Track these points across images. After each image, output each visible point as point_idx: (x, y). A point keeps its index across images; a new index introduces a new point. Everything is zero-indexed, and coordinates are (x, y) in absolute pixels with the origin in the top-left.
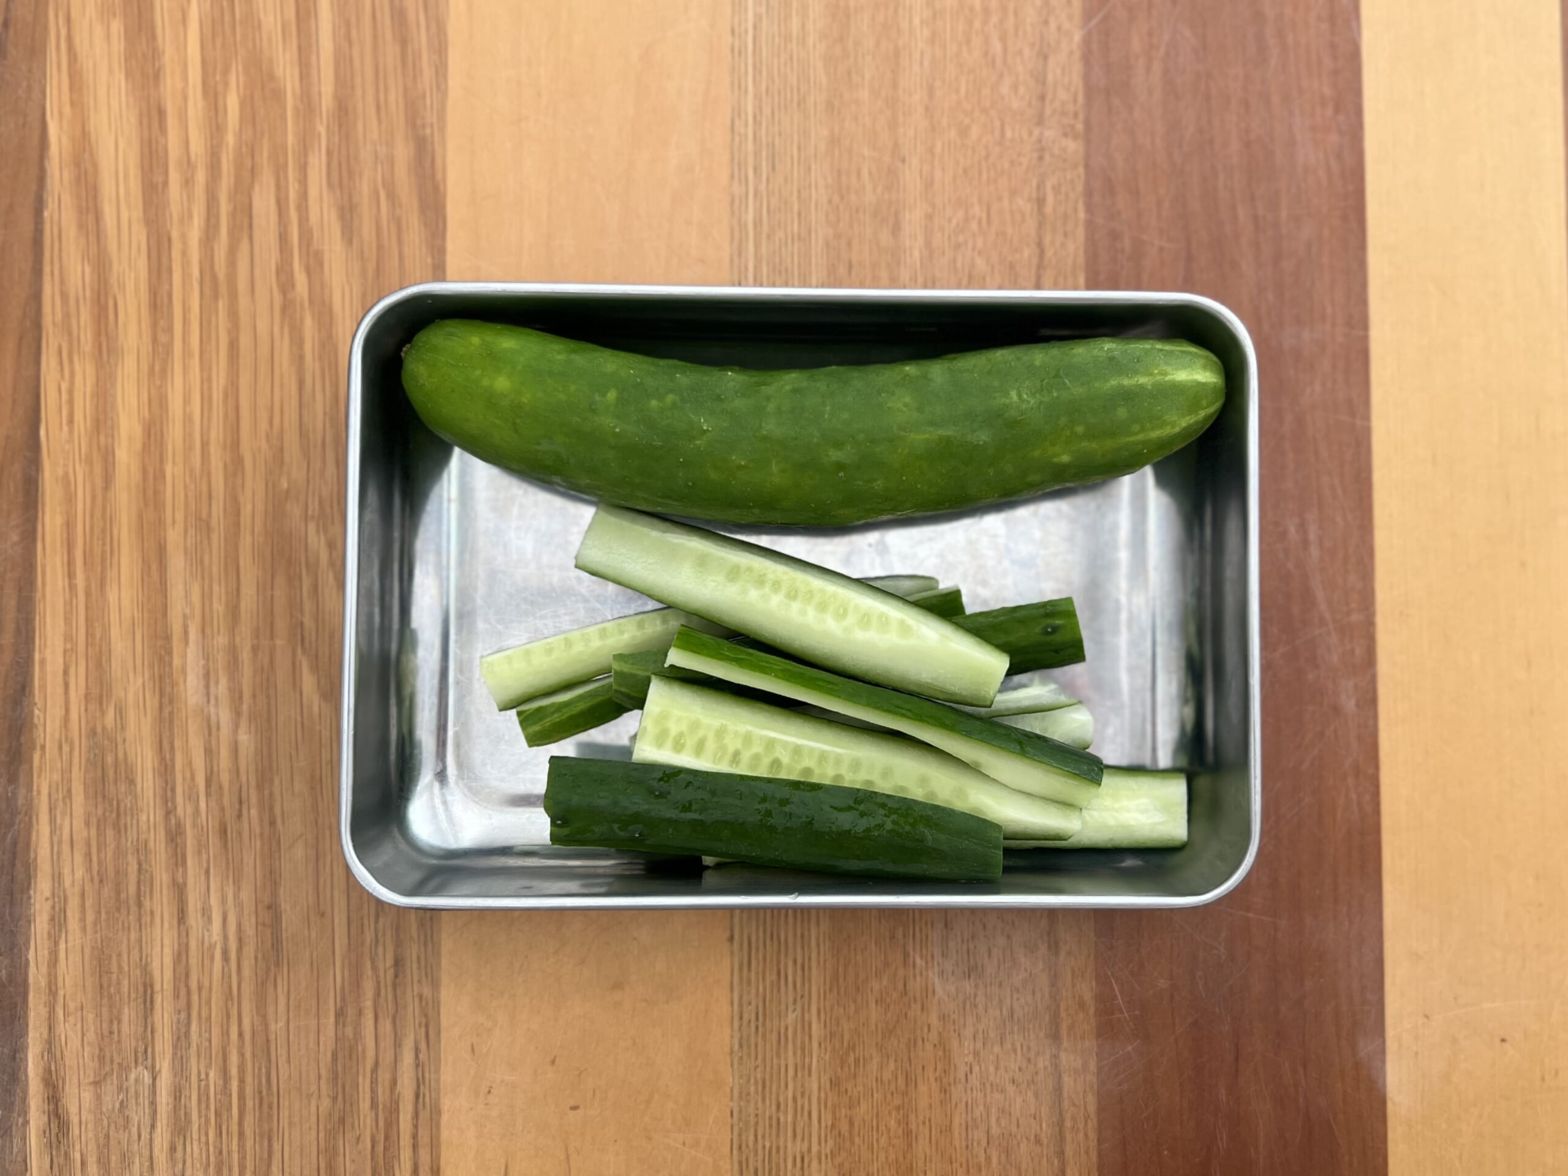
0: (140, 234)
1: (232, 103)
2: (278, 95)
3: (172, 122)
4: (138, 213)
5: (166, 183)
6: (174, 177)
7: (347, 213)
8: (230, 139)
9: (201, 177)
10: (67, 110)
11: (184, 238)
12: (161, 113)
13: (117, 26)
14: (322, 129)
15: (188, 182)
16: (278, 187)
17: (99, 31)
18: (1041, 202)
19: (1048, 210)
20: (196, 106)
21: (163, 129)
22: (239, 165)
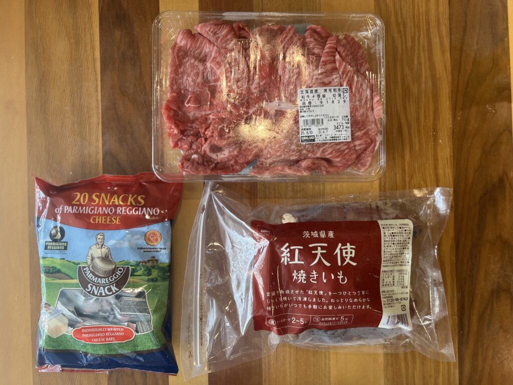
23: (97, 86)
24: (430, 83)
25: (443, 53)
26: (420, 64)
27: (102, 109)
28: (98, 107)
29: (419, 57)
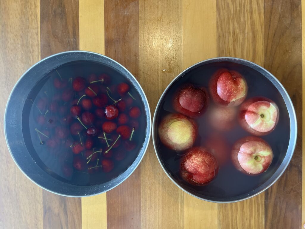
0: (253, 4)
1: (242, 20)
2: (237, 21)
3: (249, 17)
4: (253, 6)
5: (250, 10)
6: (249, 11)
7: (228, 7)
8: (242, 15)
9: (246, 11)
10: (262, 19)
11: (247, 3)
12: (250, 18)
13: (256, 29)
14: (231, 17)
15: (247, 10)
16: (236, 10)
17: (258, 28)
18: (144, 9)
19: (143, 8)
20: (246, 19)
21: (250, 17)
22: (241, 12)
23: (38, 31)
24: (251, 34)
25: (259, 14)
26: (244, 21)
27: (41, 46)
28: (38, 45)
29: (244, 17)
